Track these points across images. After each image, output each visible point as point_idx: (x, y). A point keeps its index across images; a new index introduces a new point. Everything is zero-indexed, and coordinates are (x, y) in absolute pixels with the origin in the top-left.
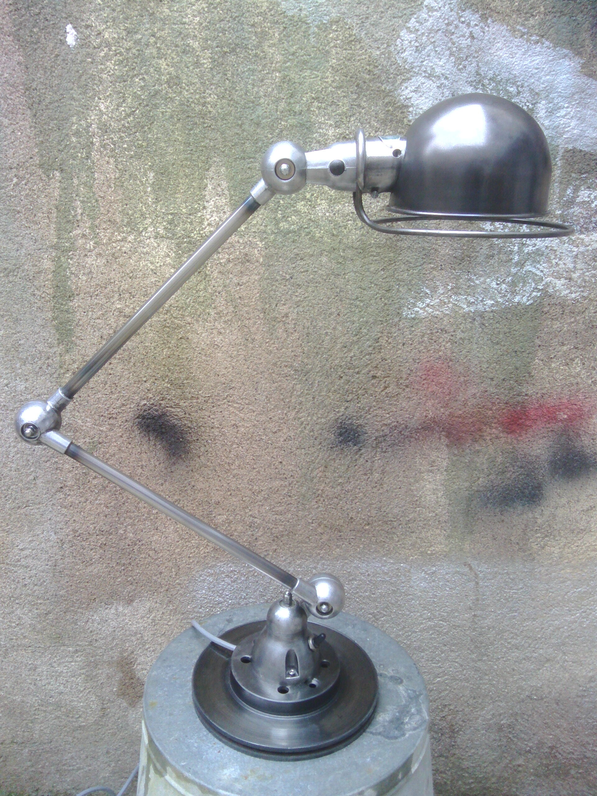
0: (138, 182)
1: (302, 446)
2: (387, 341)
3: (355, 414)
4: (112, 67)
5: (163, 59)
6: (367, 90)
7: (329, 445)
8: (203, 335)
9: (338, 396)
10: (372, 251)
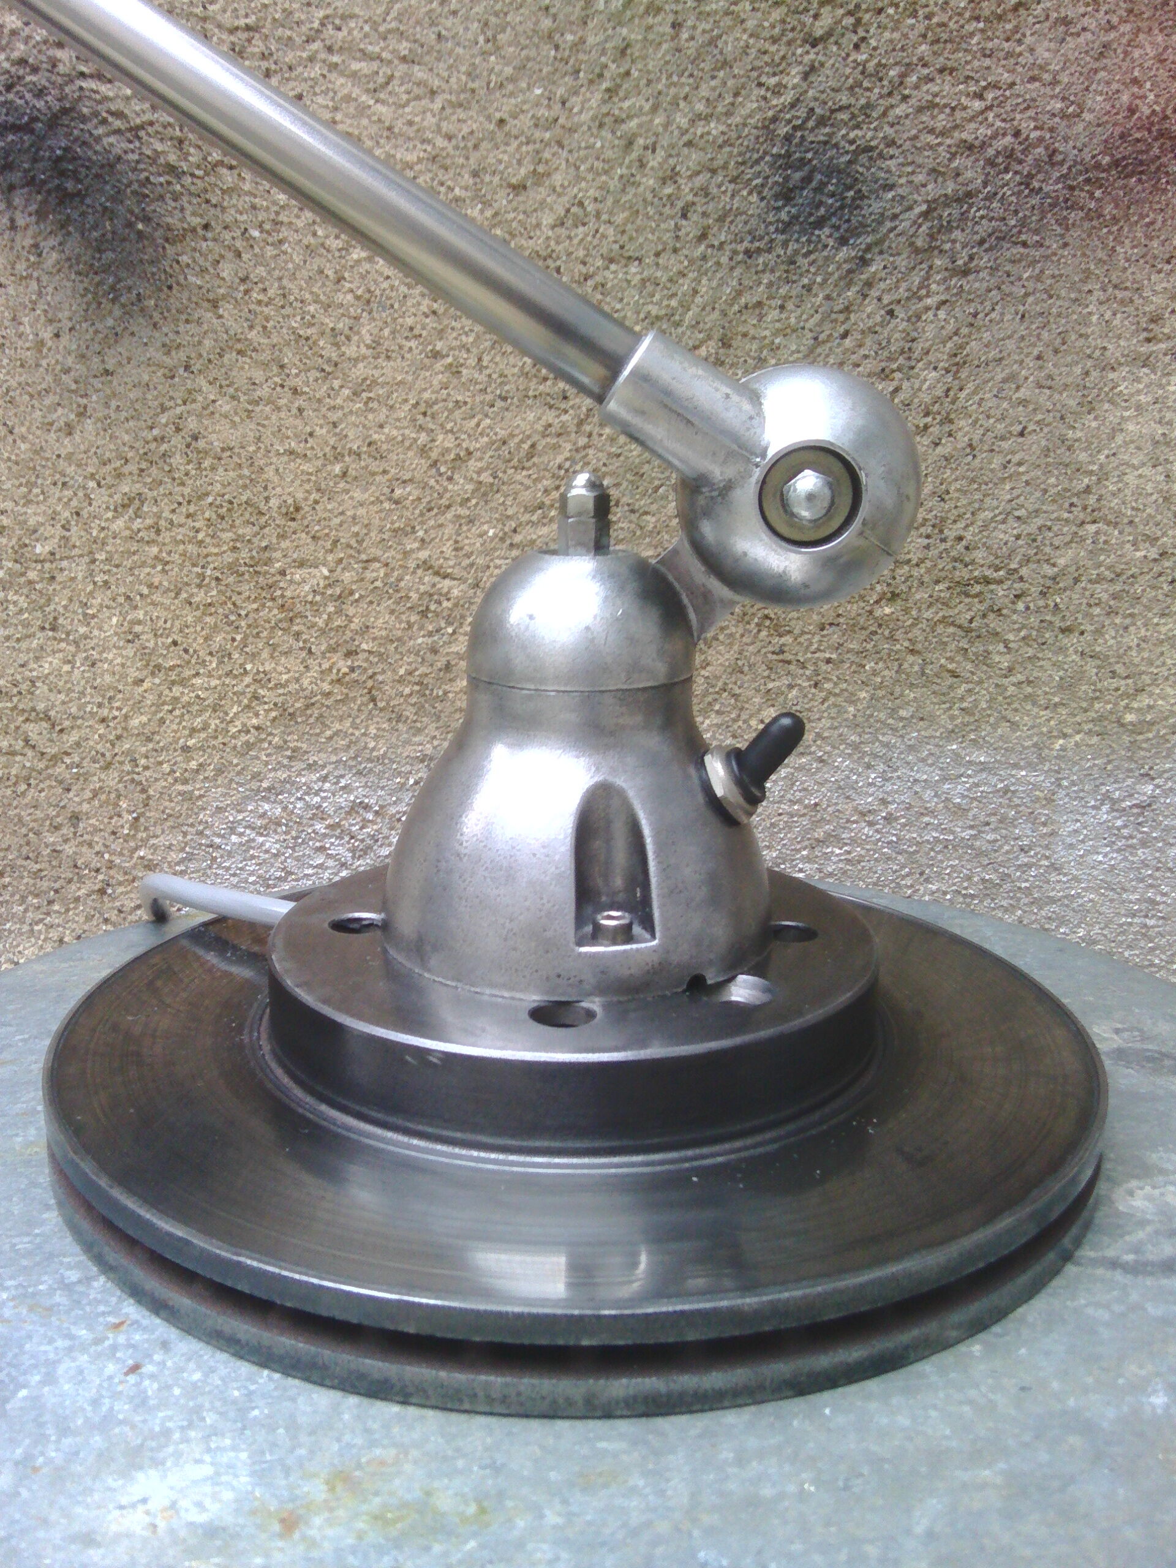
7: (738, 238)
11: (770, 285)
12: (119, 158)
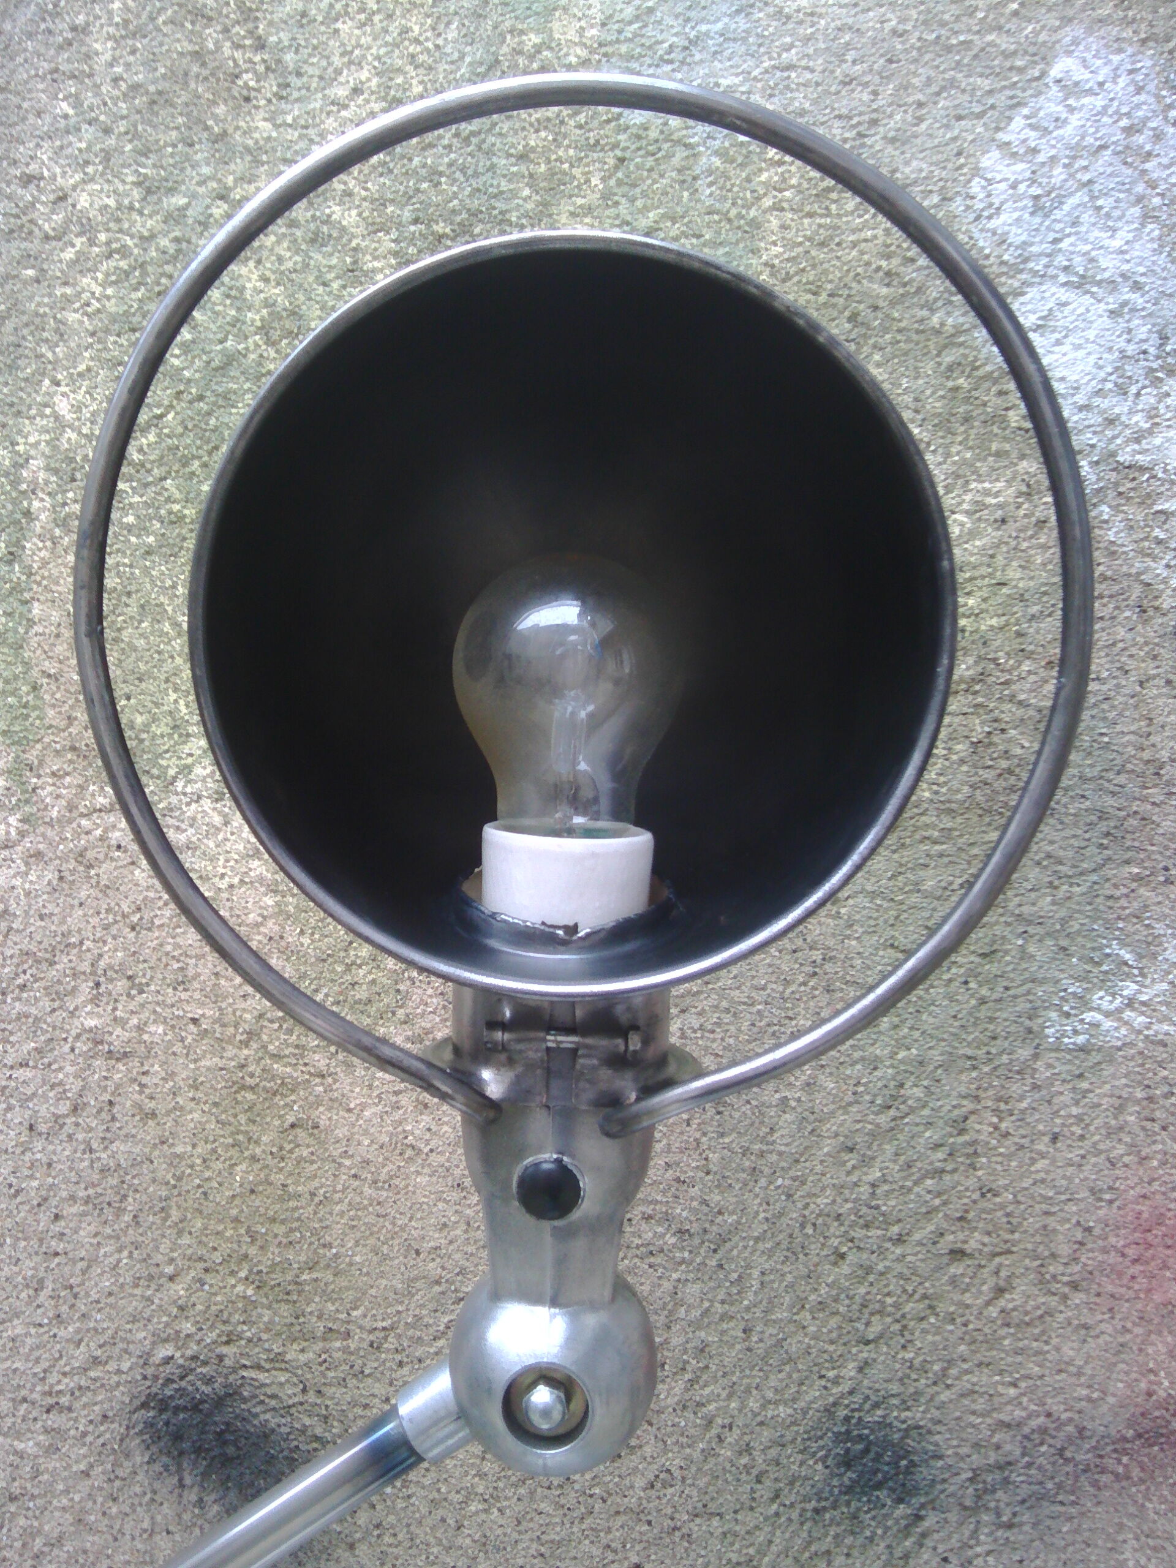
0: (167, 627)
1: (712, 1507)
2: (996, 1128)
3: (895, 1388)
4: (98, 290)
5: (251, 264)
6: (886, 331)
7: (806, 1499)
8: (367, 1114)
9: (833, 1322)
10: (927, 826)
11: (836, 1537)
12: (273, 1431)
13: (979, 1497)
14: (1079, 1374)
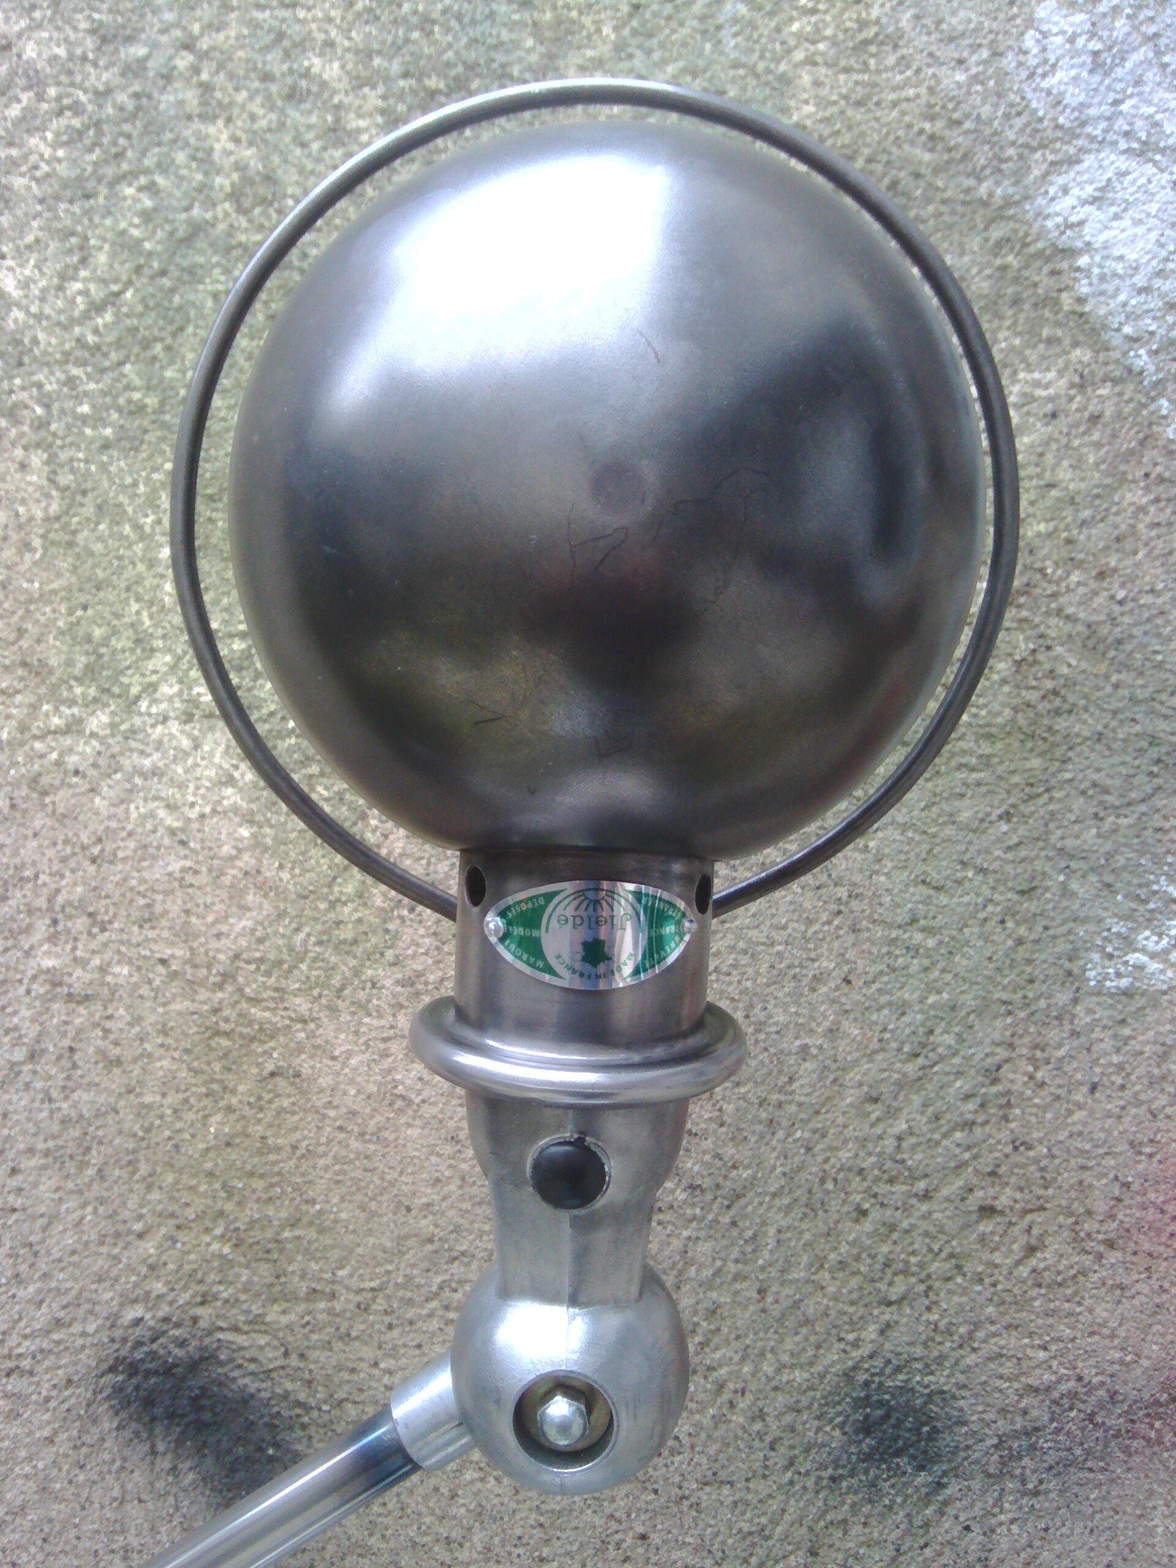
0: (127, 529)
1: (723, 1475)
2: (1031, 1077)
3: (919, 1351)
4: (47, 153)
5: (220, 123)
6: (928, 201)
7: (823, 1466)
8: (353, 1062)
9: (854, 1282)
10: (964, 752)
11: (854, 1505)
12: (252, 1396)
13: (1004, 1464)
14: (1112, 1337)
